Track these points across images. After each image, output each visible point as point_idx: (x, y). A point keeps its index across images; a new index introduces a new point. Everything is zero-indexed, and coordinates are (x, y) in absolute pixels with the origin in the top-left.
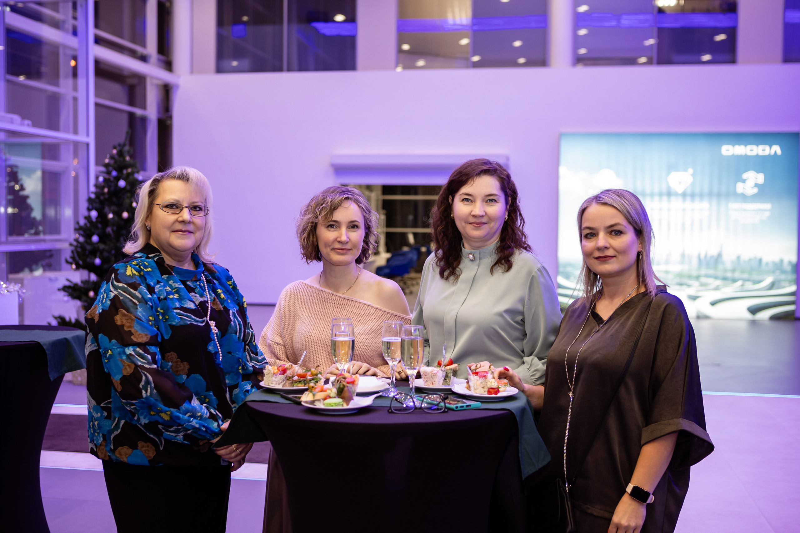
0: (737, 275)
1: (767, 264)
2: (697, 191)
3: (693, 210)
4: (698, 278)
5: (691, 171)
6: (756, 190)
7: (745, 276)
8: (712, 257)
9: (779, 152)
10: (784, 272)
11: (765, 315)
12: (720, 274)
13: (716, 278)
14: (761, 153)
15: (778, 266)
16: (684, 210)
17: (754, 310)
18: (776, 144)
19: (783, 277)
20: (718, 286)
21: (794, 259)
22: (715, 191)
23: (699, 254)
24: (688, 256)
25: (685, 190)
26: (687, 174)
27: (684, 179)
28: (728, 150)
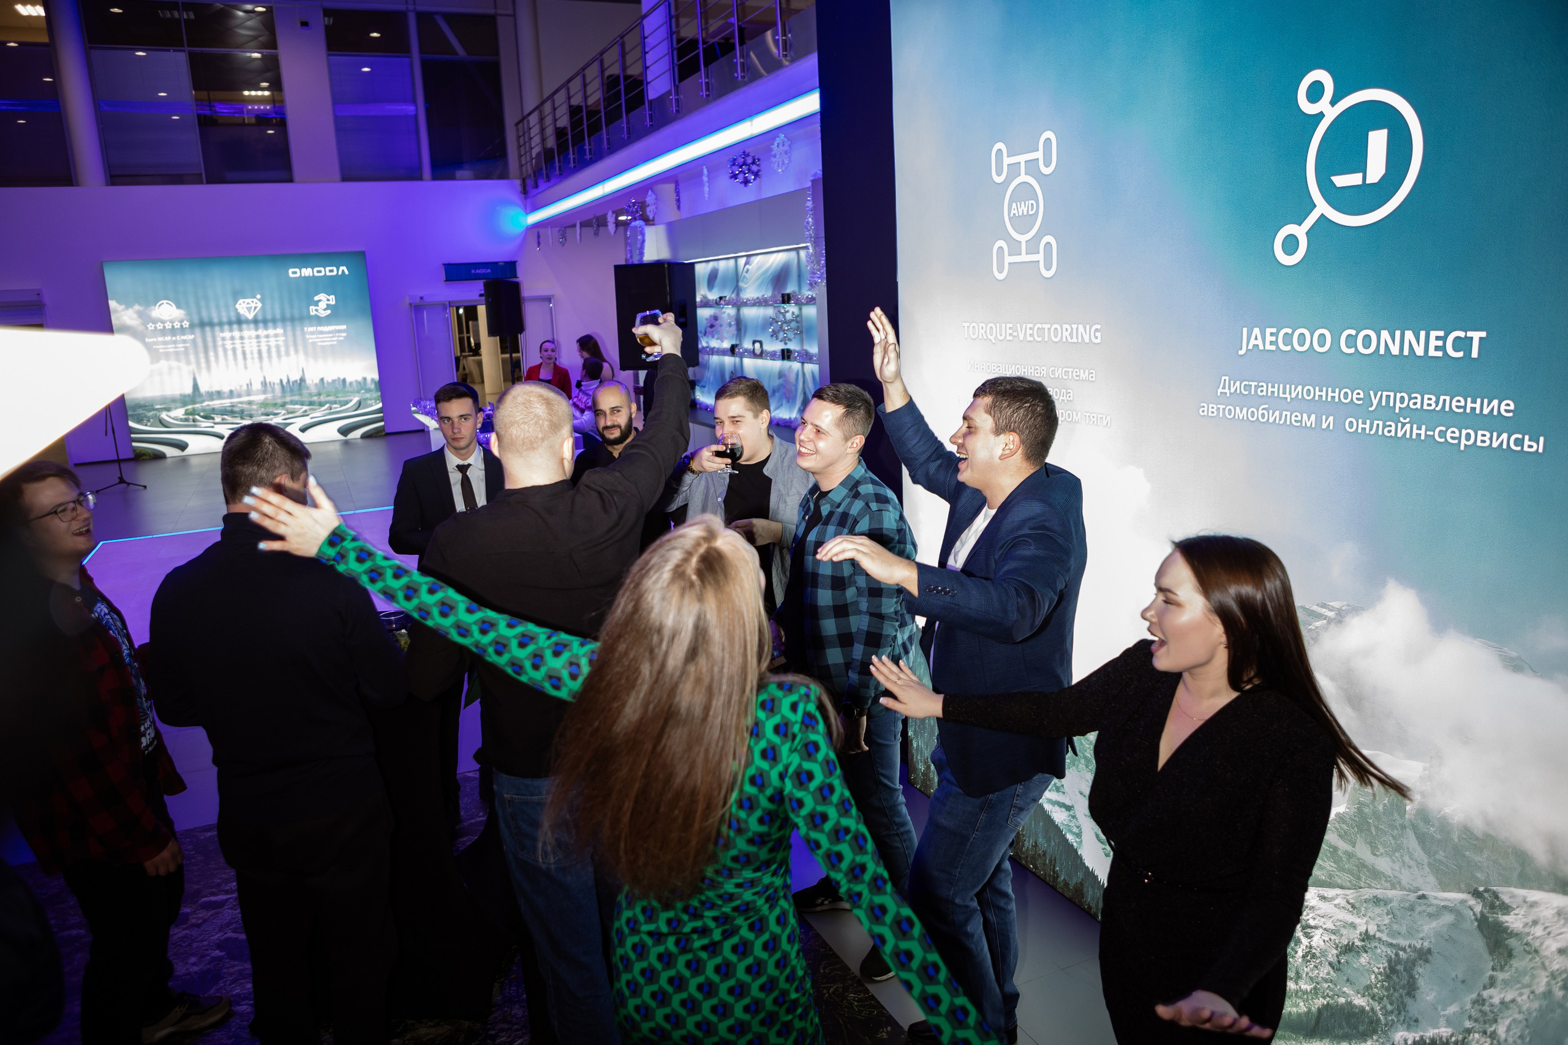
0: (323, 398)
1: (351, 383)
2: (269, 317)
3: (267, 336)
4: (283, 405)
5: (259, 296)
6: (329, 312)
7: (331, 398)
8: (296, 381)
9: (347, 272)
10: (368, 390)
11: (357, 434)
12: (306, 399)
13: (302, 404)
14: (328, 274)
15: (362, 385)
16: (258, 337)
17: (344, 431)
19: (368, 395)
20: (306, 411)
21: (376, 377)
22: (288, 315)
23: (281, 381)
24: (270, 383)
25: (255, 316)
26: (255, 300)
27: (253, 305)
28: (294, 273)
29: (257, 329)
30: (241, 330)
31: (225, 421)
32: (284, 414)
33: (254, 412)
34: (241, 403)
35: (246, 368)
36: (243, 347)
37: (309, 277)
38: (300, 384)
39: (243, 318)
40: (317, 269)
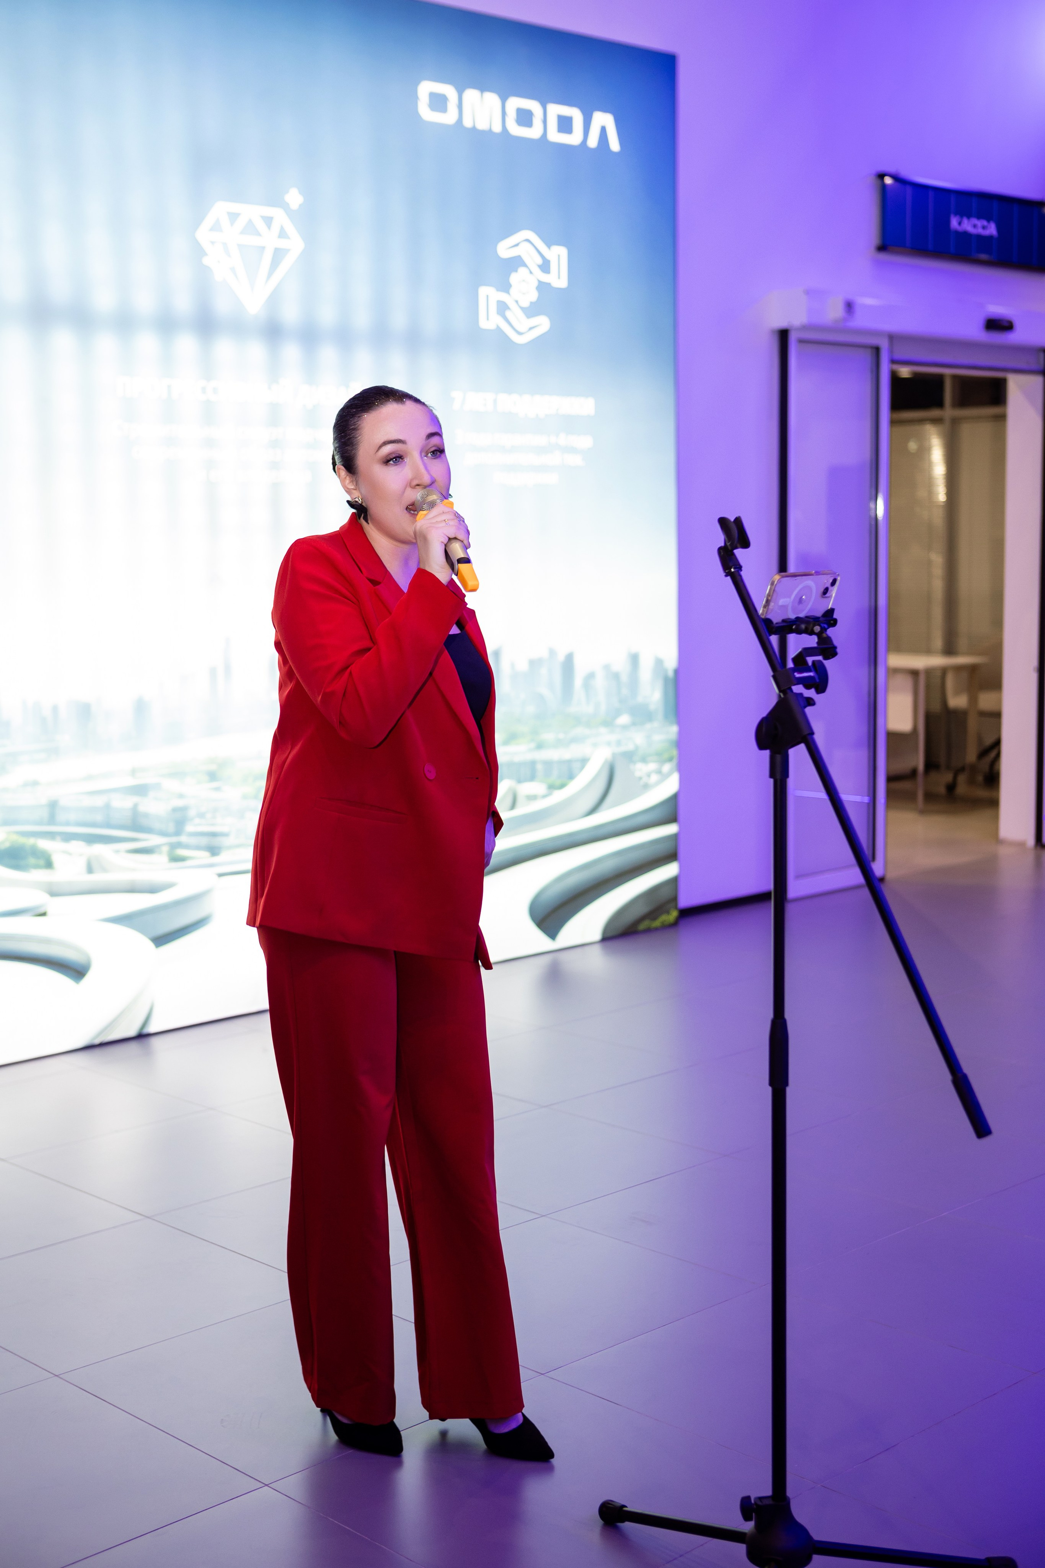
5: (294, 198)
6: (543, 324)
9: (615, 145)
14: (555, 136)
18: (601, 107)
19: (639, 739)
21: (671, 659)
22: (399, 320)
25: (274, 302)
26: (278, 214)
27: (270, 240)
28: (438, 102)
29: (272, 370)
30: (207, 368)
31: (98, 878)
36: (210, 465)
37: (488, 133)
39: (222, 306)
40: (515, 103)
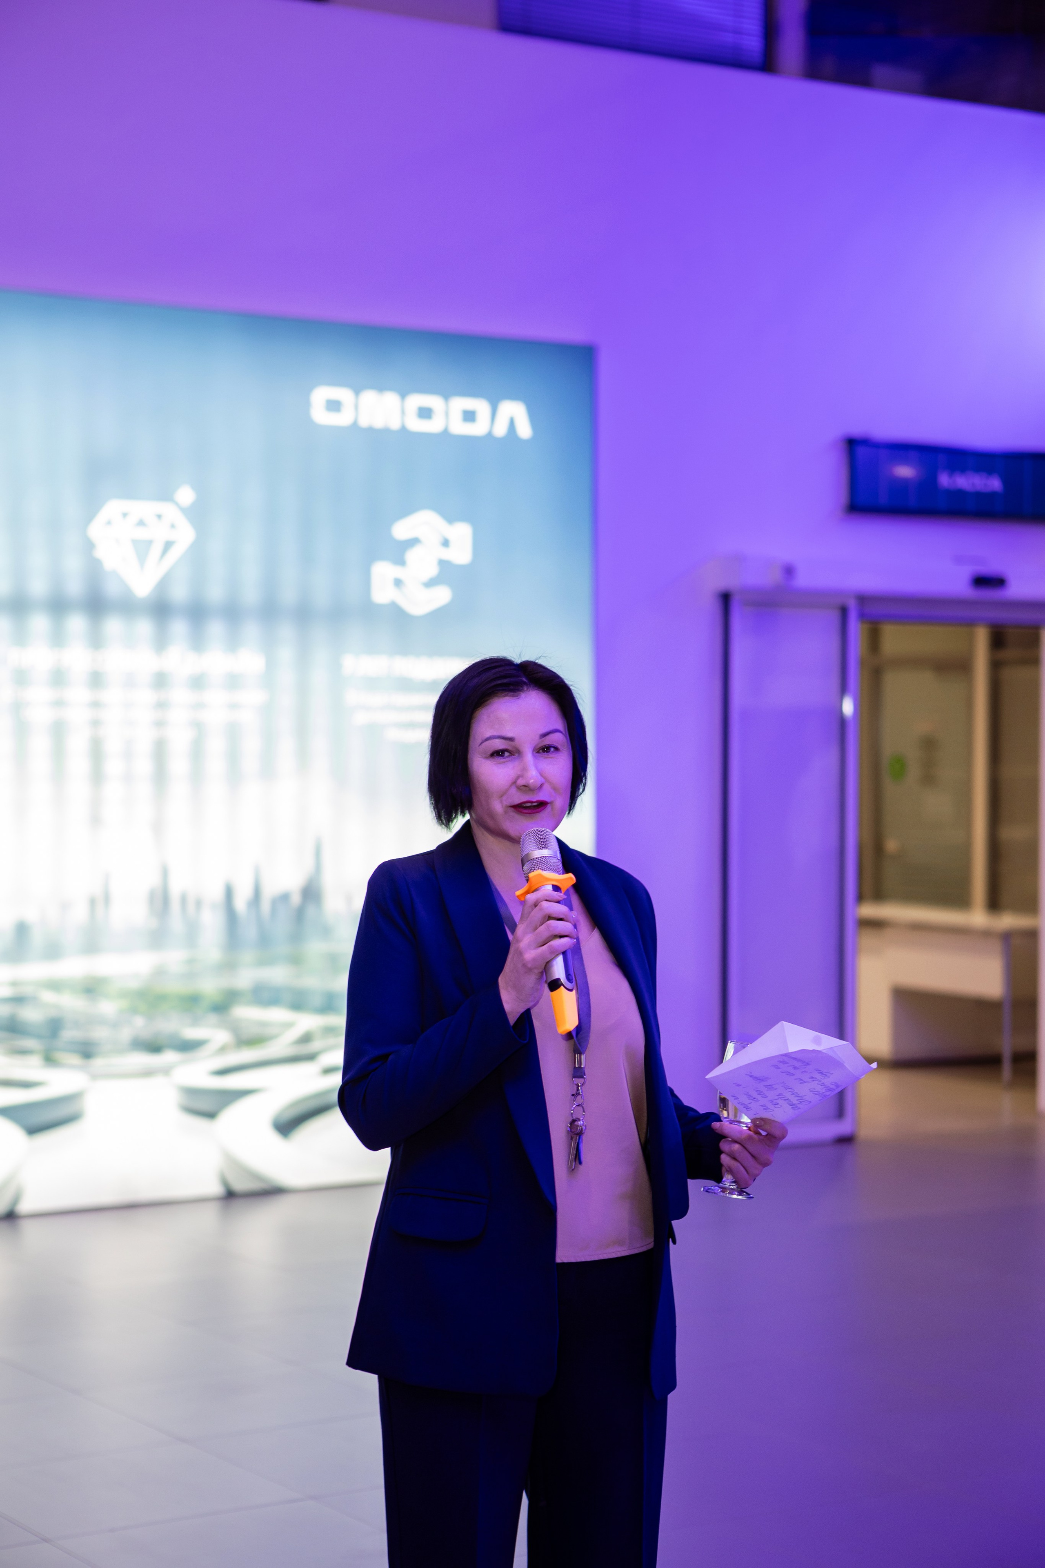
2: (215, 593)
3: (198, 682)
4: (225, 1004)
6: (442, 595)
8: (285, 898)
9: (525, 430)
14: (459, 428)
16: (161, 681)
18: (513, 396)
20: (306, 1038)
22: (289, 595)
23: (229, 893)
24: (184, 899)
25: (163, 584)
26: (169, 510)
27: (159, 533)
28: (334, 406)
29: (161, 643)
30: (96, 641)
32: (223, 1050)
33: (100, 1034)
34: (55, 985)
35: (96, 820)
36: (96, 723)
37: (386, 431)
38: (300, 915)
39: (112, 589)
40: (416, 401)
